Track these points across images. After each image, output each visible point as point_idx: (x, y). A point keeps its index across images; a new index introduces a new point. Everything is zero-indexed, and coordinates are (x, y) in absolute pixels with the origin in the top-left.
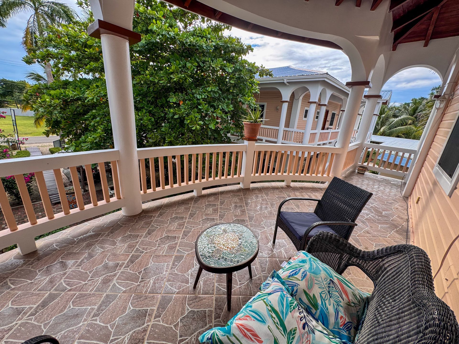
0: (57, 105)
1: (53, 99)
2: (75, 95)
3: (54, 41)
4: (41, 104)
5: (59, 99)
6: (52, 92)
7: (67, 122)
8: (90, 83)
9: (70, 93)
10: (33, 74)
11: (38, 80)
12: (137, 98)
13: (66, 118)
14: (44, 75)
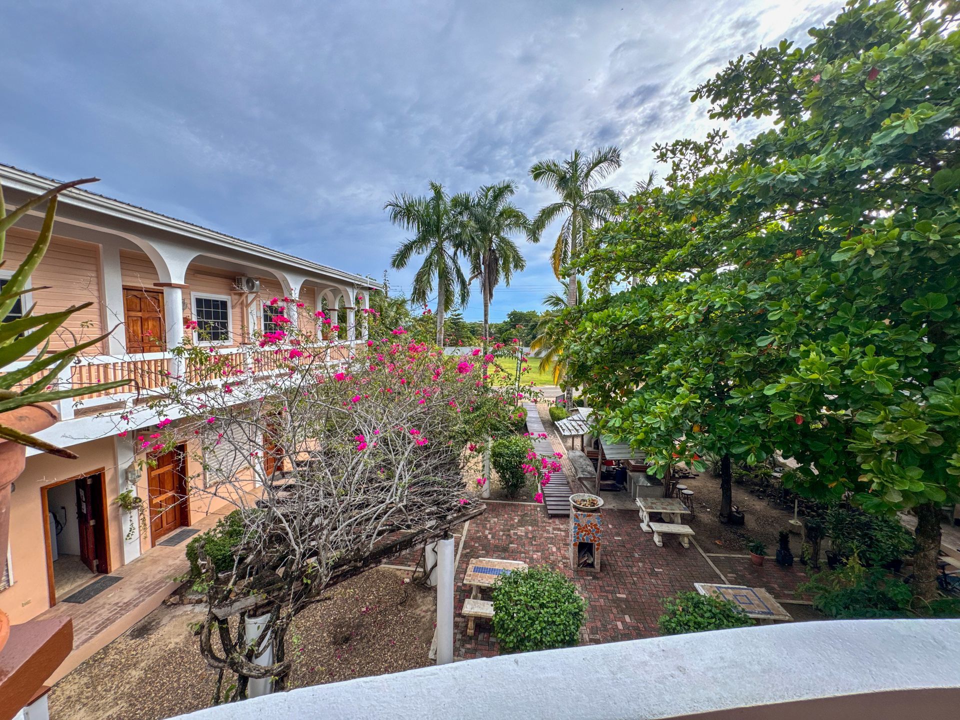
0: (601, 338)
1: (597, 327)
2: (631, 317)
3: (612, 230)
4: (574, 337)
5: (606, 325)
6: (596, 316)
7: (603, 368)
8: (654, 292)
9: (625, 314)
10: (552, 297)
11: (556, 304)
12: (820, 305)
13: (600, 360)
14: (564, 297)
